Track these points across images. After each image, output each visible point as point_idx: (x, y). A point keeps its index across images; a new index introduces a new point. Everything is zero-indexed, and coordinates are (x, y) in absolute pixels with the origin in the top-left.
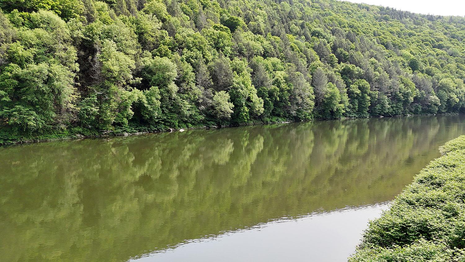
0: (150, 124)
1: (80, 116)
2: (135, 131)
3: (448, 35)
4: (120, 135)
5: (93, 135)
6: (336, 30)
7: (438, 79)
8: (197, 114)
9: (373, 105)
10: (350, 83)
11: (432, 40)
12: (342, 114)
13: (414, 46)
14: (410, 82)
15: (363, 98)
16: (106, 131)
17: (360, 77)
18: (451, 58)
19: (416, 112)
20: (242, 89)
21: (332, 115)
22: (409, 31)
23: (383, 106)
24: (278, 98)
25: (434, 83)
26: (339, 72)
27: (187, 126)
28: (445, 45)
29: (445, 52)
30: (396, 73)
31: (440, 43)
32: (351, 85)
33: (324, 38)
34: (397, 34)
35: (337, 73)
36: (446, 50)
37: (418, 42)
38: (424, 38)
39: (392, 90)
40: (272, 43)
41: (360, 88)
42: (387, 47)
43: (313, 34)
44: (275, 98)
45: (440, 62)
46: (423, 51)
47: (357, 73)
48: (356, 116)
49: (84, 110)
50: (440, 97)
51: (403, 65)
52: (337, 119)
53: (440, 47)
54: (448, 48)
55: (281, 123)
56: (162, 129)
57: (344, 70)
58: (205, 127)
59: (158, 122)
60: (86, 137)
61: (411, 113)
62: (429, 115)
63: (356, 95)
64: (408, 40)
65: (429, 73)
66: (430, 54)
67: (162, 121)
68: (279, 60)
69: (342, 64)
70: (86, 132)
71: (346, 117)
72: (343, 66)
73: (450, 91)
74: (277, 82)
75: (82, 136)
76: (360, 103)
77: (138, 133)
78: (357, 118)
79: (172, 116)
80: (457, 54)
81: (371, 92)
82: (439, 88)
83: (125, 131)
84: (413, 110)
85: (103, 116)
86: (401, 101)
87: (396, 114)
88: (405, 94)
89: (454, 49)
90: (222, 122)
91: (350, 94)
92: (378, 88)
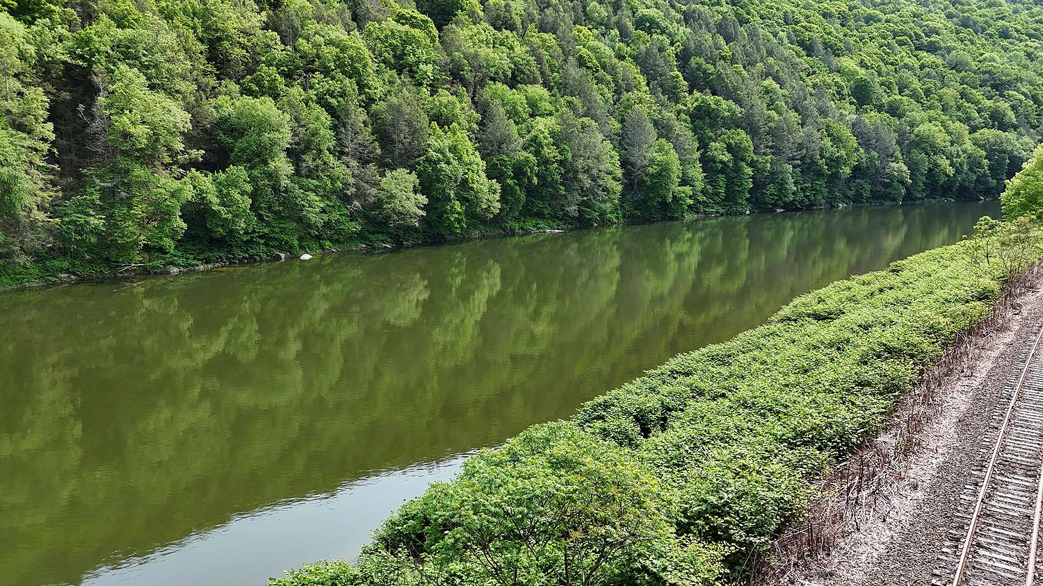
0: (231, 245)
1: (60, 235)
2: (195, 262)
3: (955, 19)
4: (161, 273)
5: (98, 274)
6: (694, 12)
7: (912, 125)
8: (343, 219)
9: (758, 185)
10: (710, 138)
11: (915, 33)
12: (687, 208)
13: (873, 47)
14: (847, 133)
15: (738, 170)
16: (129, 266)
17: (734, 123)
18: (950, 74)
19: (857, 199)
20: (448, 163)
21: (665, 211)
22: (869, 11)
23: (782, 186)
24: (535, 178)
25: (902, 134)
26: (687, 113)
27: (322, 247)
28: (943, 45)
29: (939, 61)
30: (817, 113)
31: (934, 38)
32: (713, 144)
33: (663, 32)
34: (839, 17)
35: (683, 116)
36: (943, 56)
37: (884, 38)
38: (897, 28)
39: (804, 151)
40: (533, 52)
41: (729, 148)
42: (809, 49)
43: (640, 23)
44: (528, 178)
45: (923, 85)
46: (892, 59)
47: (727, 114)
48: (721, 211)
49: (69, 223)
50: (913, 166)
51: (839, 93)
52: (677, 219)
53: (932, 48)
54: (949, 50)
55: (544, 232)
56: (260, 256)
57: (698, 108)
58: (364, 246)
59: (251, 241)
60: (82, 280)
61: (847, 201)
62: (887, 203)
63: (720, 166)
64: (863, 32)
65: (894, 110)
66: (906, 66)
67: (260, 237)
68: (544, 92)
69: (697, 94)
70: (80, 269)
71: (698, 213)
72: (697, 100)
73: (936, 150)
74: (534, 145)
75: (72, 277)
76: (730, 183)
77: (202, 268)
78: (722, 214)
79: (282, 226)
80: (967, 64)
81: (755, 158)
82: (914, 145)
83: (172, 263)
84: (851, 193)
85: (116, 234)
86: (823, 175)
87: (812, 205)
88: (831, 160)
89: (961, 53)
90: (404, 235)
91: (707, 162)
92: (771, 148)
